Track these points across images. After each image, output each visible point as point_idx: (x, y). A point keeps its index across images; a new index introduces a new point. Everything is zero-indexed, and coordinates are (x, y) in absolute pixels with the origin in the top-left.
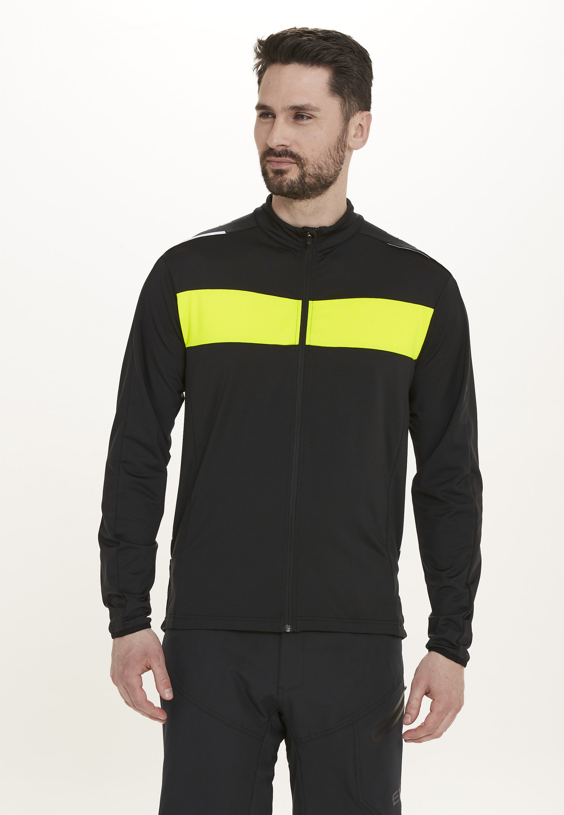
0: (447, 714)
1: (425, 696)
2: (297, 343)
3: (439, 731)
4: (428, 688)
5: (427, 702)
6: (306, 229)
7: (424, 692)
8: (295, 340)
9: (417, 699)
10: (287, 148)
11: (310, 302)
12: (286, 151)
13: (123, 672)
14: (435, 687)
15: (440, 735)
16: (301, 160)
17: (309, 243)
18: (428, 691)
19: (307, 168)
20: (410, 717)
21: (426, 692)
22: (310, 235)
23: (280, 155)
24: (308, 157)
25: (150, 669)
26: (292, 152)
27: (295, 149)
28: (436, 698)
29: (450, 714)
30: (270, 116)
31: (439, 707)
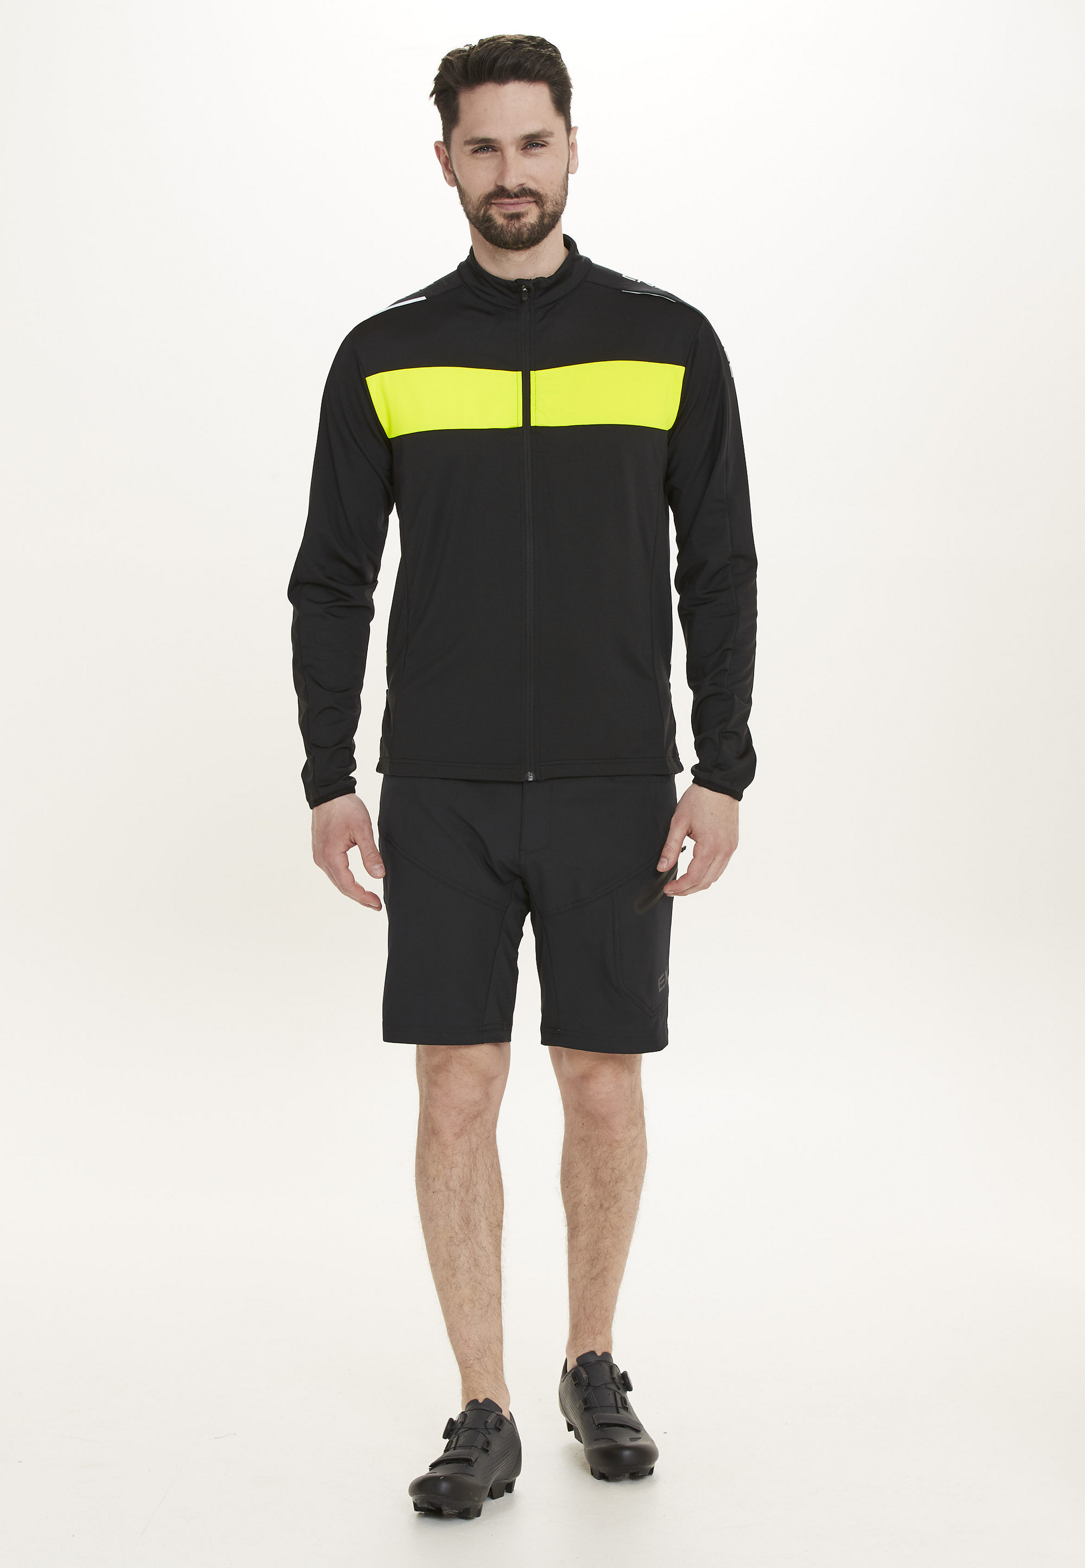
0: (714, 859)
1: (687, 836)
2: (521, 425)
3: (705, 880)
4: (690, 827)
5: (689, 843)
6: (520, 282)
7: (685, 832)
8: (517, 422)
9: (676, 841)
10: (524, 186)
11: (532, 372)
12: (524, 189)
13: (324, 851)
14: (697, 826)
15: (707, 886)
16: (541, 197)
17: (524, 299)
18: (690, 832)
19: (547, 205)
20: (667, 862)
21: (688, 832)
22: (525, 289)
23: (516, 196)
24: (548, 193)
25: (356, 844)
26: (530, 190)
27: (532, 185)
28: (700, 840)
29: (719, 858)
30: (490, 150)
31: (704, 851)
